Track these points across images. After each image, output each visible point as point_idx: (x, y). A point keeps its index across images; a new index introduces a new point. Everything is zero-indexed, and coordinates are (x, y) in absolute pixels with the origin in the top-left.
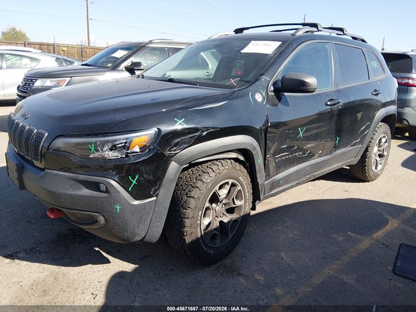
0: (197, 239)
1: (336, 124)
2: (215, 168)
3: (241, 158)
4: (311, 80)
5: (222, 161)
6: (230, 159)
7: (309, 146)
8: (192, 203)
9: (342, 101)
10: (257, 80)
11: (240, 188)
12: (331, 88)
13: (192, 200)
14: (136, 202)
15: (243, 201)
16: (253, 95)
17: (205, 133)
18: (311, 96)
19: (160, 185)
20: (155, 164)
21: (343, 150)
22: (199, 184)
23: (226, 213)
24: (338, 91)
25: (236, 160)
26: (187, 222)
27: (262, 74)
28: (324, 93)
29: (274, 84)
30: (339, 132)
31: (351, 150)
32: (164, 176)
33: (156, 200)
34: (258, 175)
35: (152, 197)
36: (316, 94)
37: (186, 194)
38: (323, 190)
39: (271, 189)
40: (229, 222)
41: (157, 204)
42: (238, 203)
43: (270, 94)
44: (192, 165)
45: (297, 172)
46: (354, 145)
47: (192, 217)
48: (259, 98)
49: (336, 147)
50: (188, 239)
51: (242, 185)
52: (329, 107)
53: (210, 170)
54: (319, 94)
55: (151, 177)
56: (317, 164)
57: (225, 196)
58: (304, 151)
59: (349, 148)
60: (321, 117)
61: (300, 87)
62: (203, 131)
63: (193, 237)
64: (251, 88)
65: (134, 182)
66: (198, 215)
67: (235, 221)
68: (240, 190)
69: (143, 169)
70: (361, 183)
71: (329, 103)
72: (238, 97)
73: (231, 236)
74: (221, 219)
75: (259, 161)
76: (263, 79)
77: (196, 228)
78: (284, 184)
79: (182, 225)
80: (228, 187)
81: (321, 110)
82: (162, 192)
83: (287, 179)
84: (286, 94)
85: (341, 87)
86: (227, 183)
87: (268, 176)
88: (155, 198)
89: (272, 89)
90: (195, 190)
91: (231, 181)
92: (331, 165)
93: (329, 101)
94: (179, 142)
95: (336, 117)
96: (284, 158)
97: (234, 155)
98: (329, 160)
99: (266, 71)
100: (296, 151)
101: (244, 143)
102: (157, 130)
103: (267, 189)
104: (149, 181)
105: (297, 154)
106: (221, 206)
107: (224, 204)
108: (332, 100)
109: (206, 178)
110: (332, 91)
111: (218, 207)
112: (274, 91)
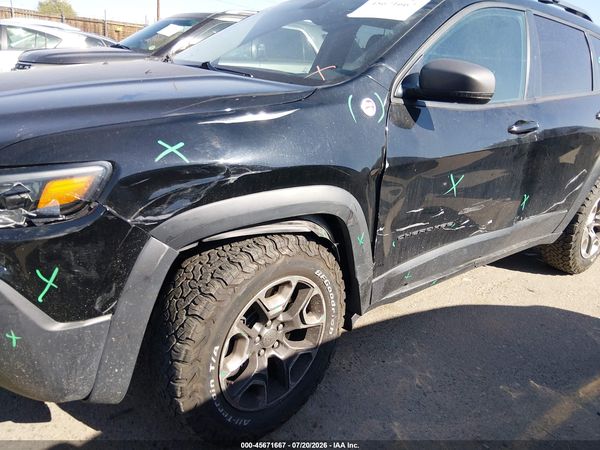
0: (209, 403)
1: (526, 171)
2: (256, 252)
3: (323, 232)
4: (484, 78)
5: (277, 239)
6: (295, 234)
7: (468, 210)
8: (196, 329)
9: (541, 126)
10: (369, 71)
11: (316, 291)
12: (521, 100)
13: (195, 323)
14: (58, 327)
15: (323, 318)
16: (356, 102)
17: (232, 179)
18: (480, 111)
19: (120, 289)
20: (101, 244)
21: (532, 219)
22: (216, 288)
23: (285, 340)
24: (535, 106)
25: (311, 236)
26: (183, 370)
27: (382, 60)
28: (507, 107)
29: (406, 82)
30: (529, 185)
31: (547, 219)
32: (129, 271)
33: (111, 321)
34: (357, 267)
35: (98, 314)
36: (492, 110)
37: (187, 308)
38: (490, 285)
39: (386, 291)
40: (290, 359)
41: (113, 331)
42: (312, 320)
43: (394, 100)
44: (203, 246)
45: (441, 258)
46: (555, 210)
47: (197, 359)
48: (368, 107)
49: (521, 214)
50: (185, 405)
51: (321, 286)
52: (515, 136)
53: (246, 257)
54: (498, 111)
55: (93, 274)
56: (481, 244)
57: (281, 309)
58: (458, 219)
59: (544, 215)
60: (497, 156)
61: (459, 89)
62: (228, 174)
63: (199, 399)
64: (353, 86)
65: (50, 283)
66: (212, 354)
67: (304, 357)
68: (317, 296)
69: (70, 254)
70: (558, 276)
71: (515, 128)
72: (321, 104)
73: (293, 385)
74: (273, 352)
75: (360, 239)
76: (382, 70)
77: (205, 381)
78: (412, 281)
79: (171, 375)
80: (289, 291)
81: (497, 142)
82: (124, 304)
83: (420, 272)
84: (429, 104)
85: (540, 100)
86: (288, 283)
87: (380, 267)
88: (108, 317)
89: (400, 91)
90: (205, 300)
91: (295, 280)
92: (509, 245)
93: (516, 124)
94: (168, 195)
95: (526, 157)
96: (415, 233)
97: (305, 226)
98: (505, 236)
99: (390, 53)
100: (441, 220)
101: (328, 204)
102: (108, 165)
103: (377, 291)
104: (88, 282)
105: (443, 225)
106: (273, 327)
107: (282, 323)
108: (522, 122)
109: (232, 274)
110: (522, 106)
111: (266, 331)
112: (404, 96)
